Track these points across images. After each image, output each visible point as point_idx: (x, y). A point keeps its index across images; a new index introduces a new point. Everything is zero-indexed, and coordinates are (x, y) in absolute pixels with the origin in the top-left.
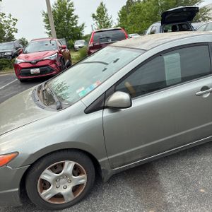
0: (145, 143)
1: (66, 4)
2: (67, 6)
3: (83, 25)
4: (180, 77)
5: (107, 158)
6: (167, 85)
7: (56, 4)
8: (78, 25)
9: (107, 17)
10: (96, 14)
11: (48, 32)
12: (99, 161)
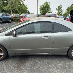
0: (23, 49)
1: (48, 4)
2: (48, 5)
3: (52, 11)
4: (40, 31)
5: (10, 50)
6: (35, 32)
7: (45, 4)
8: (51, 11)
9: (62, 10)
10: (57, 8)
11: (40, 12)
12: (7, 50)
